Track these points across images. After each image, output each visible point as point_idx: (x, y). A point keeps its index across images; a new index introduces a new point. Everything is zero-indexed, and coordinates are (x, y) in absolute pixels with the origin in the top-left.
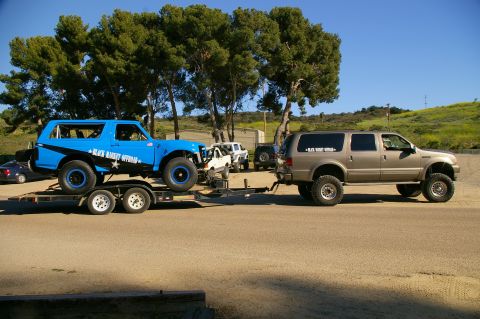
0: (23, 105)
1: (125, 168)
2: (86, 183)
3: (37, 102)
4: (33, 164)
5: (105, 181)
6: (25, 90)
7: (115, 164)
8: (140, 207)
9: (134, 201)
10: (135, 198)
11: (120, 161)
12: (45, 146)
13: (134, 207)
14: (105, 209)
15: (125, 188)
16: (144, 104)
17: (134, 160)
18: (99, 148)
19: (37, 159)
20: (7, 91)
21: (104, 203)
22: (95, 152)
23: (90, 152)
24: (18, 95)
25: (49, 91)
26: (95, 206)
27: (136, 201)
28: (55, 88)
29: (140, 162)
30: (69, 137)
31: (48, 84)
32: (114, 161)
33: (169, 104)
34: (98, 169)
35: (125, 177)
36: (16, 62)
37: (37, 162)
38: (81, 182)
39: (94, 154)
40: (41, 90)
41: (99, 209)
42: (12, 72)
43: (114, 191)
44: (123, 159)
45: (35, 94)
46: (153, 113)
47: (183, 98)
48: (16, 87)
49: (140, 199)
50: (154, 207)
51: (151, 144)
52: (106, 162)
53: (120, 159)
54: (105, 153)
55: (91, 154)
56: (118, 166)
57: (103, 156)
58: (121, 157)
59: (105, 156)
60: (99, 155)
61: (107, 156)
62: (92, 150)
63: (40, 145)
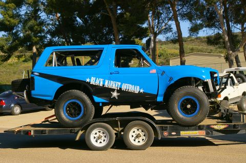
0: (17, 31)
1: (126, 98)
2: (84, 115)
3: (31, 28)
4: (29, 94)
5: (104, 113)
6: (19, 16)
7: (115, 94)
8: (142, 143)
9: (135, 136)
10: (137, 132)
11: (120, 91)
12: (41, 75)
13: (136, 143)
14: (104, 144)
15: (125, 121)
16: (145, 26)
17: (135, 89)
18: (97, 76)
19: (34, 89)
21: (103, 138)
22: (93, 81)
23: (88, 80)
24: (12, 20)
25: (43, 15)
26: (93, 141)
27: (138, 136)
28: (49, 12)
29: (142, 91)
30: (66, 64)
31: (42, 7)
32: (113, 90)
33: (173, 24)
34: (97, 99)
35: (126, 109)
37: (33, 92)
38: (79, 114)
39: (92, 82)
40: (35, 15)
41: (97, 145)
43: (114, 125)
44: (125, 87)
45: (29, 19)
46: (156, 35)
47: (190, 17)
48: (10, 12)
49: (142, 134)
50: (157, 143)
51: (154, 71)
52: (104, 91)
53: (120, 89)
54: (104, 82)
55: (89, 83)
56: (118, 96)
57: (101, 85)
58: (121, 85)
59: (103, 85)
60: (97, 83)
61: (106, 85)
62: (90, 79)
63: (36, 73)
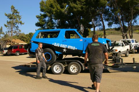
1: (69, 52)
2: (52, 59)
4: (29, 50)
6: (45, 21)
7: (65, 50)
8: (76, 72)
9: (73, 68)
10: (74, 67)
11: (67, 49)
12: (34, 42)
13: (73, 72)
14: (59, 72)
15: (69, 62)
17: (73, 48)
18: (57, 42)
19: (31, 48)
20: (39, 21)
21: (59, 69)
22: (55, 44)
23: (53, 44)
24: (43, 23)
26: (55, 70)
27: (74, 69)
29: (76, 49)
31: (53, 17)
32: (64, 48)
34: (57, 52)
35: (70, 56)
36: (42, 10)
37: (31, 49)
38: (49, 59)
39: (55, 45)
40: (51, 20)
41: (57, 72)
42: (41, 14)
43: (64, 64)
44: (69, 47)
48: (42, 20)
49: (76, 68)
50: (82, 72)
51: (82, 40)
52: (60, 49)
53: (67, 48)
54: (60, 45)
55: (53, 45)
56: (66, 51)
57: (59, 46)
58: (67, 46)
59: (60, 46)
60: (57, 46)
61: (61, 46)
62: (54, 43)
63: (32, 41)
